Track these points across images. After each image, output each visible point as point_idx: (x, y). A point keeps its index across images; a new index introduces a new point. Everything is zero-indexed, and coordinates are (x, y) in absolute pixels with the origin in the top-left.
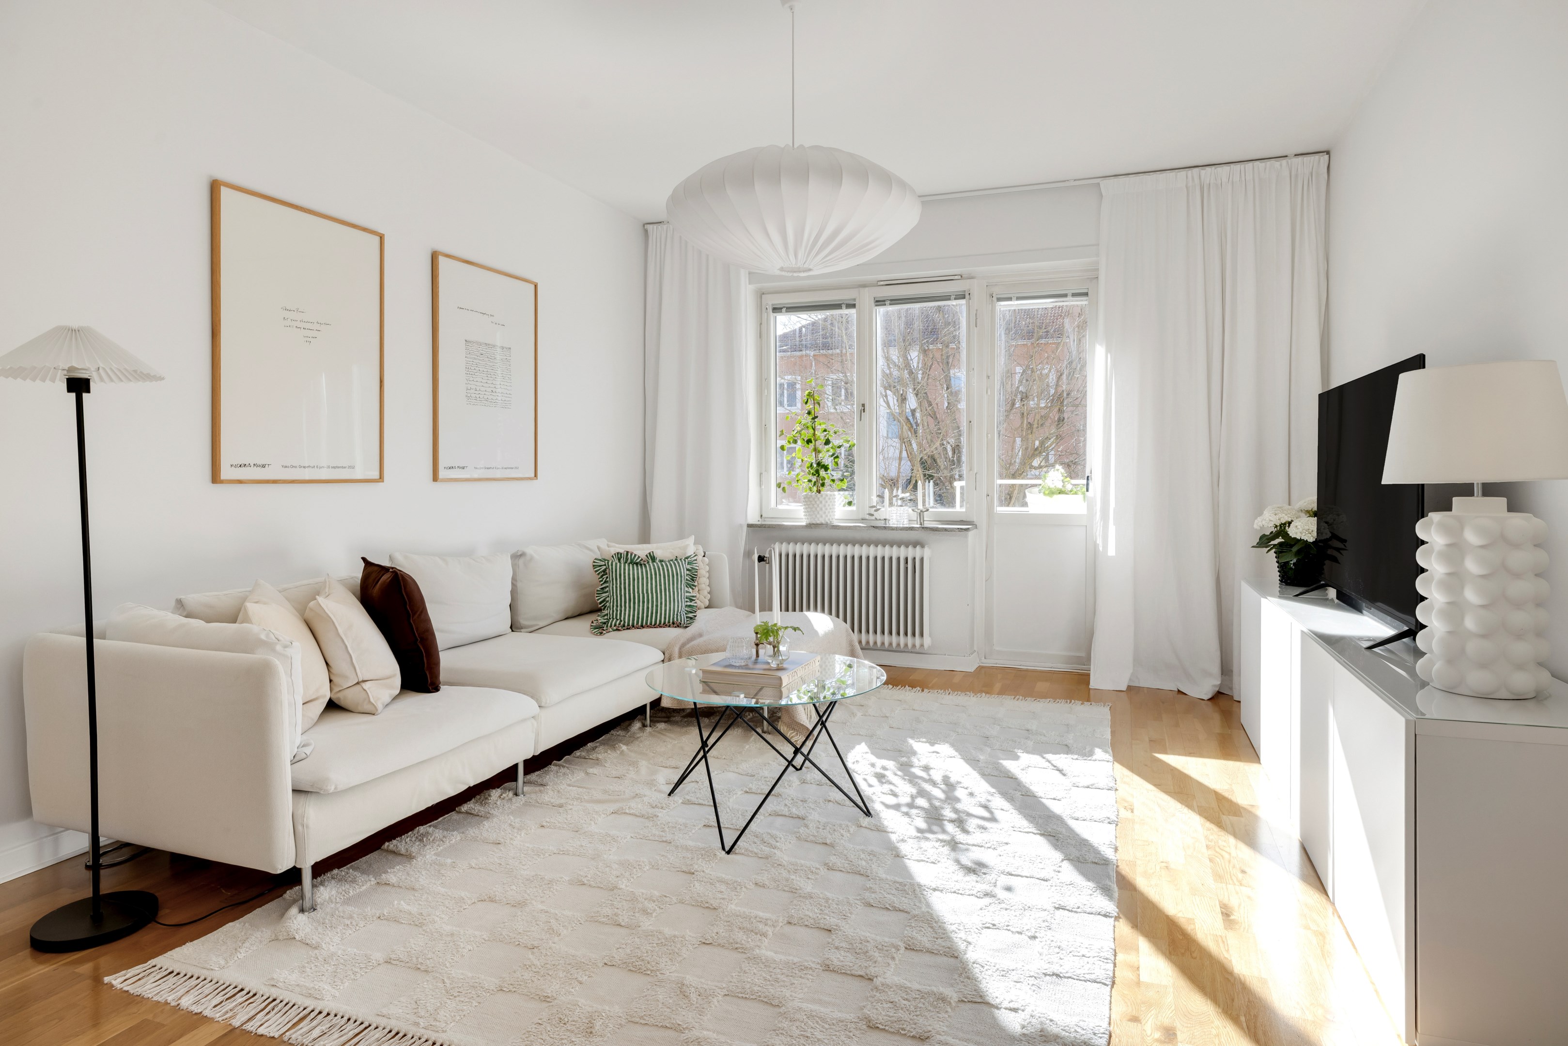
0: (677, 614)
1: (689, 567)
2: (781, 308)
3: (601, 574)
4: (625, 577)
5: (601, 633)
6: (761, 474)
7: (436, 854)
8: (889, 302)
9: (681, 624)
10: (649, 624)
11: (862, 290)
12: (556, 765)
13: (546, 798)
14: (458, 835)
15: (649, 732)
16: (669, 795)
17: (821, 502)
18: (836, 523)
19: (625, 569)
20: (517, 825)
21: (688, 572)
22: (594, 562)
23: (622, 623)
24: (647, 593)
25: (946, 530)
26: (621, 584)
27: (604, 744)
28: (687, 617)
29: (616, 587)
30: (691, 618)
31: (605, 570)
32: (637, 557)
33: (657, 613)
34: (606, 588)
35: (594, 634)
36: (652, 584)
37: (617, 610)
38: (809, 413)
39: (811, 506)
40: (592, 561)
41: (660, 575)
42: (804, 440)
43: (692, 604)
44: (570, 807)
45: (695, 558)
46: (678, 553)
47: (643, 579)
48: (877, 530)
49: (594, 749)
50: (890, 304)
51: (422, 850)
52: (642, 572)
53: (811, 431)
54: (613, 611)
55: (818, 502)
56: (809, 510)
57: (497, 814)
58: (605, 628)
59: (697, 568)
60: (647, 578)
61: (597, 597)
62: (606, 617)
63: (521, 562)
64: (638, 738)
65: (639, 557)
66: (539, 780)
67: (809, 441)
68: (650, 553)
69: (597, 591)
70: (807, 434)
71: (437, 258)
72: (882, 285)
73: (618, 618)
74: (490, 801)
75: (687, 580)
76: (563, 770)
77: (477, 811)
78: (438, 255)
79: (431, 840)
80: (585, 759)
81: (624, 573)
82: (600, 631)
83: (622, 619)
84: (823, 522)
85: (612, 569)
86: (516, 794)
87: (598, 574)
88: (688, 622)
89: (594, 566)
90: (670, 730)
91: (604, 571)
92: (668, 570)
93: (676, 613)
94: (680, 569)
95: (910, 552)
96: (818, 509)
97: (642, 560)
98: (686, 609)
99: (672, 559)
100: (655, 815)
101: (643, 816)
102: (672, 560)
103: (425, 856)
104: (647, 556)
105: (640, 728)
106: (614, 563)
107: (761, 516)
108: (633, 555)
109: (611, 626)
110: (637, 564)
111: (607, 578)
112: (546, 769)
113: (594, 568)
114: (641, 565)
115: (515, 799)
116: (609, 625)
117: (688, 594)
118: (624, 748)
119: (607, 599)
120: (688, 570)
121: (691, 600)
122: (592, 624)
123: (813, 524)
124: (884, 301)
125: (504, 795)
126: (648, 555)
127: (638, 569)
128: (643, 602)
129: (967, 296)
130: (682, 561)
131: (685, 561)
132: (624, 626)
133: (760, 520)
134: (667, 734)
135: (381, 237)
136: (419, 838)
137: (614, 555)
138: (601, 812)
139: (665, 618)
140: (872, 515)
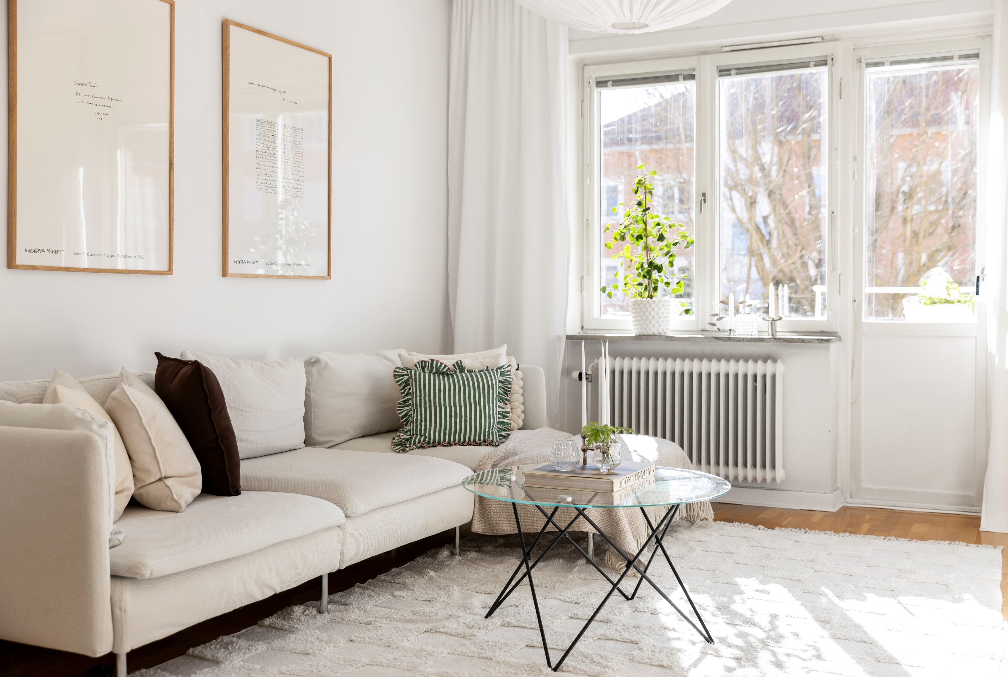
0: (489, 432)
1: (501, 378)
2: (608, 82)
3: (403, 385)
4: (430, 387)
5: (404, 451)
6: (582, 278)
7: (243, 661)
8: (735, 71)
9: (492, 442)
10: (457, 441)
11: (703, 57)
12: (359, 587)
13: (352, 616)
14: (264, 646)
15: (459, 560)
16: (486, 617)
17: (653, 310)
18: (670, 334)
19: (429, 379)
20: (325, 639)
21: (500, 385)
22: (395, 371)
23: (427, 440)
24: (455, 406)
26: (425, 396)
27: (410, 570)
28: (500, 436)
29: (420, 400)
30: (504, 437)
31: (408, 380)
32: (443, 365)
33: (465, 429)
34: (408, 400)
35: (396, 451)
36: (460, 396)
37: (421, 426)
38: (639, 204)
39: (642, 314)
40: (393, 371)
41: (469, 387)
42: (633, 236)
43: (505, 420)
44: (380, 625)
45: (508, 369)
46: (489, 363)
47: (450, 390)
48: (720, 342)
49: (399, 574)
50: (737, 74)
52: (449, 383)
53: (642, 226)
54: (417, 426)
55: (650, 309)
56: (639, 318)
57: (302, 628)
58: (408, 445)
59: (511, 380)
60: (455, 390)
61: (398, 410)
62: (409, 433)
63: (315, 370)
64: (447, 565)
65: (445, 366)
66: (343, 601)
67: (639, 237)
68: (457, 362)
69: (399, 403)
70: (637, 229)
71: (227, 27)
72: (725, 52)
73: (423, 434)
74: (293, 616)
75: (499, 393)
76: (366, 592)
77: (280, 624)
78: (229, 23)
79: (236, 646)
80: (390, 583)
81: (429, 384)
82: (402, 448)
83: (427, 435)
84: (656, 333)
85: (416, 378)
86: (319, 612)
87: (400, 385)
88: (501, 441)
89: (395, 375)
90: (482, 559)
91: (407, 382)
92: (478, 381)
93: (487, 430)
94: (492, 381)
95: (760, 368)
96: (650, 317)
97: (449, 369)
98: (499, 426)
99: (482, 369)
100: (473, 635)
101: (459, 636)
102: (482, 371)
103: (232, 662)
104: (454, 365)
105: (448, 556)
106: (418, 373)
107: (582, 327)
108: (439, 364)
109: (414, 443)
110: (443, 374)
111: (410, 389)
112: (349, 590)
113: (395, 378)
114: (448, 375)
115: (320, 619)
116: (412, 442)
117: (500, 410)
118: (432, 573)
119: (410, 413)
120: (500, 382)
121: (504, 417)
122: (394, 441)
123: (644, 335)
124: (729, 70)
125: (308, 614)
126: (456, 364)
127: (444, 380)
128: (451, 416)
129: (829, 63)
130: (493, 372)
131: (497, 372)
132: (429, 443)
133: (581, 331)
134: (479, 562)
135: (171, 5)
136: (224, 644)
137: (417, 364)
138: (413, 631)
139: (475, 435)
140: (714, 325)
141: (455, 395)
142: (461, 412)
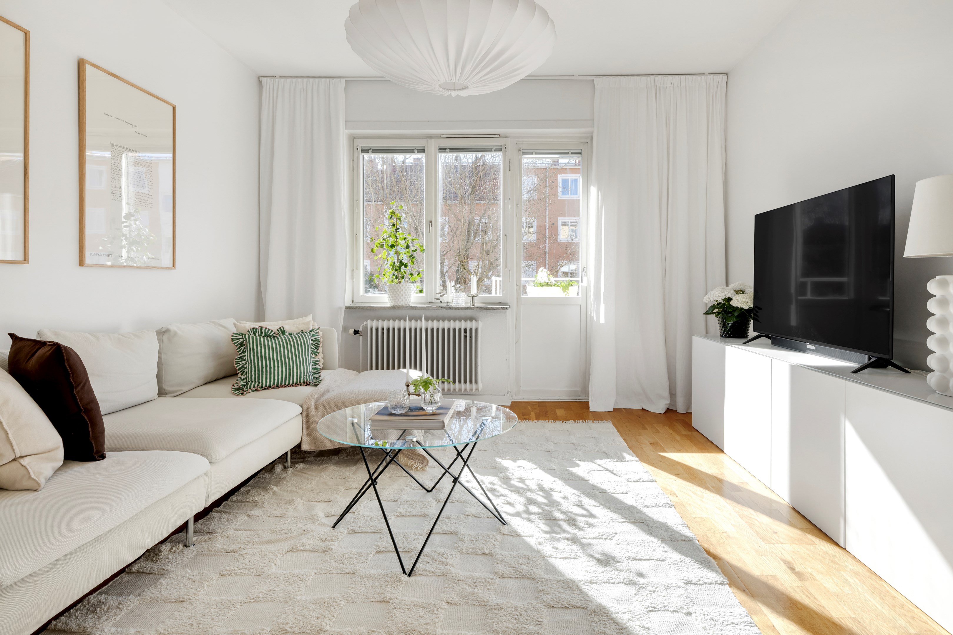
0: (306, 376)
1: (313, 338)
2: (369, 150)
3: (239, 346)
4: (261, 347)
5: (242, 394)
6: (353, 270)
7: (114, 625)
8: (449, 150)
9: (310, 383)
10: (283, 384)
11: (429, 140)
12: (217, 512)
13: (218, 545)
14: (136, 599)
15: (292, 473)
16: (334, 527)
17: (402, 290)
18: (412, 305)
19: (260, 341)
20: (197, 578)
21: (312, 342)
22: (232, 336)
23: (260, 385)
24: (281, 359)
25: (493, 308)
26: (257, 353)
27: (255, 487)
28: (314, 377)
29: (254, 356)
30: (317, 378)
31: (243, 342)
32: (270, 331)
33: (290, 375)
34: (243, 356)
35: (235, 395)
36: (284, 352)
37: (255, 375)
38: (393, 225)
39: (395, 293)
40: (231, 335)
41: (291, 345)
42: (388, 245)
43: (316, 367)
44: (245, 551)
45: (317, 331)
46: (302, 327)
47: (276, 348)
48: (444, 310)
49: (248, 492)
50: (449, 152)
51: (97, 623)
52: (276, 343)
53: (394, 239)
54: (252, 376)
55: (400, 290)
56: (393, 296)
57: (172, 569)
58: (245, 390)
59: (319, 339)
60: (280, 347)
61: (236, 364)
62: (245, 381)
63: (165, 337)
64: (283, 478)
65: (272, 331)
66: (205, 529)
67: (392, 246)
68: (280, 328)
69: (236, 359)
70: (391, 241)
71: (84, 65)
72: (444, 138)
73: (257, 381)
74: (161, 557)
75: (312, 348)
76: (225, 516)
77: (149, 569)
78: (85, 63)
79: (106, 609)
80: (242, 502)
81: (261, 344)
82: (241, 392)
83: (260, 381)
84: (404, 305)
85: (249, 341)
86: (186, 546)
87: (237, 346)
88: (315, 381)
89: (232, 339)
90: (309, 469)
91: (242, 344)
92: (297, 341)
93: (305, 375)
94: (307, 340)
95: (467, 325)
96: (400, 295)
97: (275, 333)
98: (313, 371)
99: (298, 332)
100: (329, 548)
101: (317, 551)
102: (299, 333)
103: (103, 629)
104: (278, 330)
105: (282, 470)
106: (251, 337)
107: (353, 301)
108: (267, 330)
109: (250, 388)
110: (270, 336)
111: (244, 348)
112: (209, 516)
113: (233, 341)
114: (274, 337)
115: (186, 550)
116: (249, 387)
117: (313, 359)
118: (275, 488)
119: (246, 366)
120: (312, 340)
121: (316, 364)
122: (233, 387)
123: (396, 306)
124: (445, 149)
125: (174, 549)
126: (279, 329)
127: (271, 341)
128: (278, 367)
129: (503, 149)
130: (307, 334)
131: (310, 333)
132: (262, 387)
133: (352, 304)
134: (308, 472)
135: (26, 33)
136: (91, 609)
137: (250, 330)
138: (277, 553)
139: (297, 379)
140: (438, 299)
141: (280, 351)
142: (286, 363)
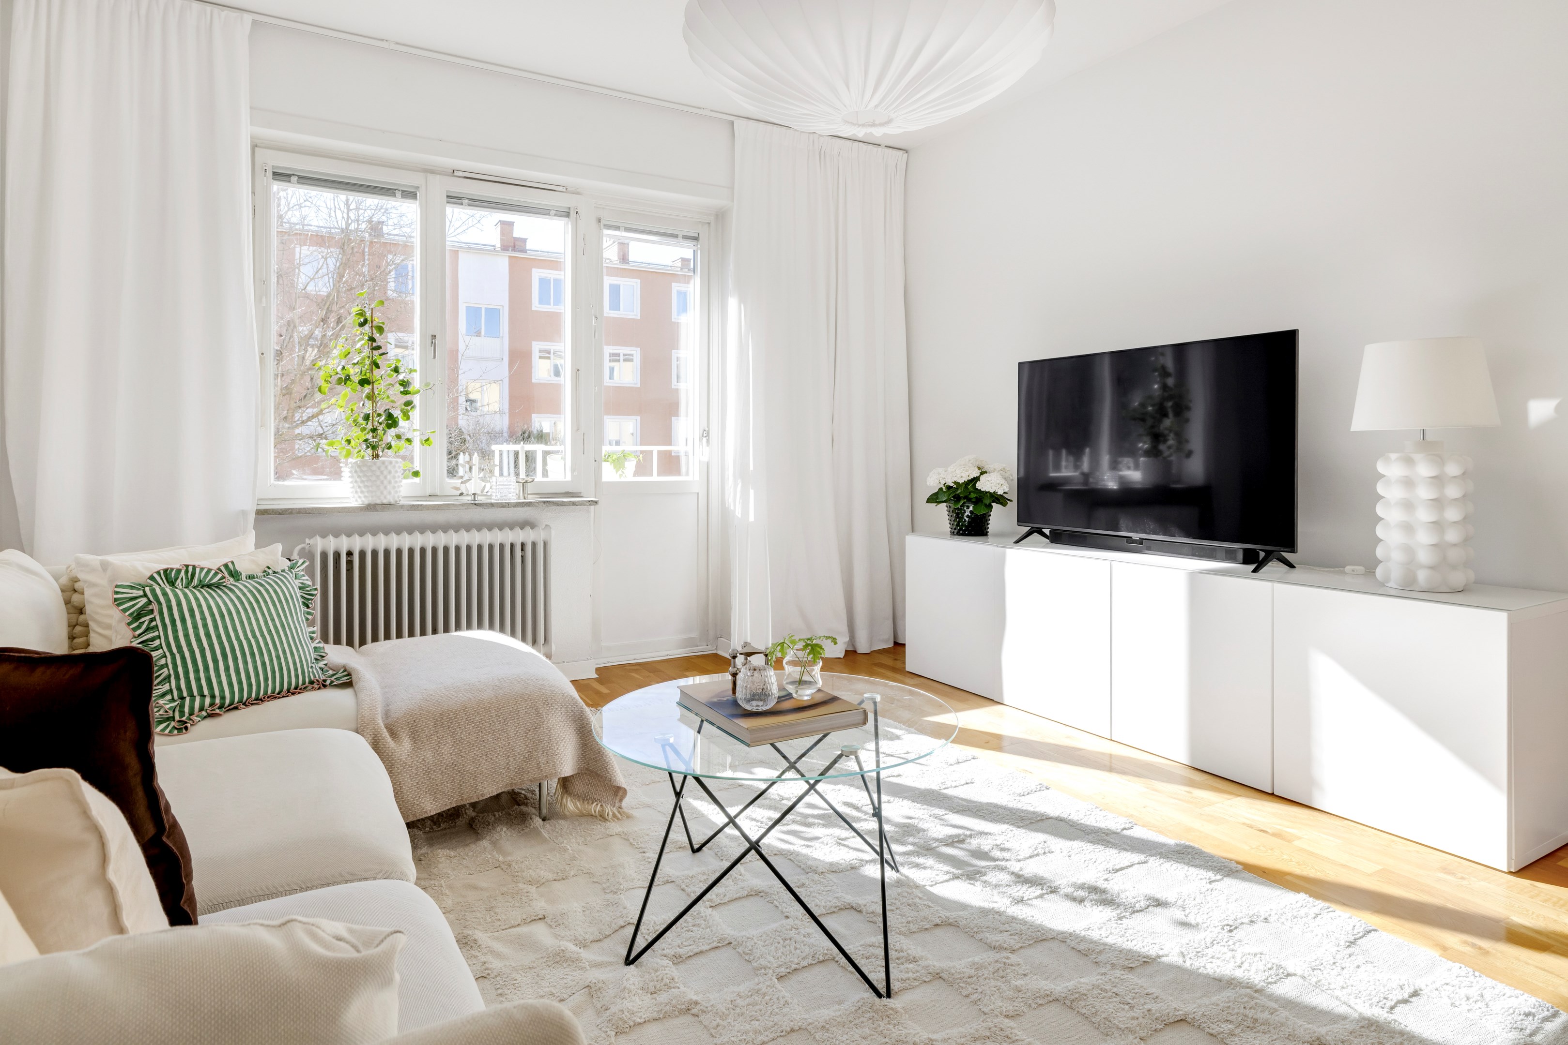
0: (312, 667)
1: (298, 582)
3: (134, 616)
4: (201, 613)
5: (176, 731)
8: (467, 201)
9: (325, 681)
10: (269, 692)
11: (431, 177)
16: (631, 962)
18: (402, 502)
19: (196, 599)
21: (301, 592)
22: (116, 593)
23: (218, 701)
24: (255, 636)
26: (195, 627)
28: (320, 669)
31: (146, 605)
34: (153, 639)
35: (162, 733)
36: (257, 620)
37: (200, 680)
38: (370, 339)
41: (265, 601)
47: (238, 612)
50: (469, 205)
52: (232, 601)
55: (375, 473)
59: (309, 583)
60: (245, 609)
62: (169, 697)
65: (213, 573)
67: (365, 382)
68: (224, 563)
72: (459, 177)
73: (206, 693)
75: (302, 605)
81: (199, 606)
85: (167, 601)
87: (130, 615)
88: (333, 677)
89: (116, 600)
91: (144, 608)
92: (275, 591)
93: (309, 665)
94: (293, 588)
95: (523, 536)
97: (218, 577)
98: (314, 654)
99: (265, 572)
102: (269, 574)
104: (225, 571)
108: (198, 570)
110: (209, 586)
111: (152, 620)
113: (119, 605)
114: (220, 587)
117: (309, 630)
120: (299, 588)
121: (312, 639)
124: (459, 198)
126: (225, 568)
127: (221, 597)
128: (253, 654)
129: (573, 214)
130: (287, 574)
131: (292, 573)
132: (219, 706)
137: (156, 576)
139: (297, 676)
140: (457, 489)
141: (249, 619)
142: (266, 644)
